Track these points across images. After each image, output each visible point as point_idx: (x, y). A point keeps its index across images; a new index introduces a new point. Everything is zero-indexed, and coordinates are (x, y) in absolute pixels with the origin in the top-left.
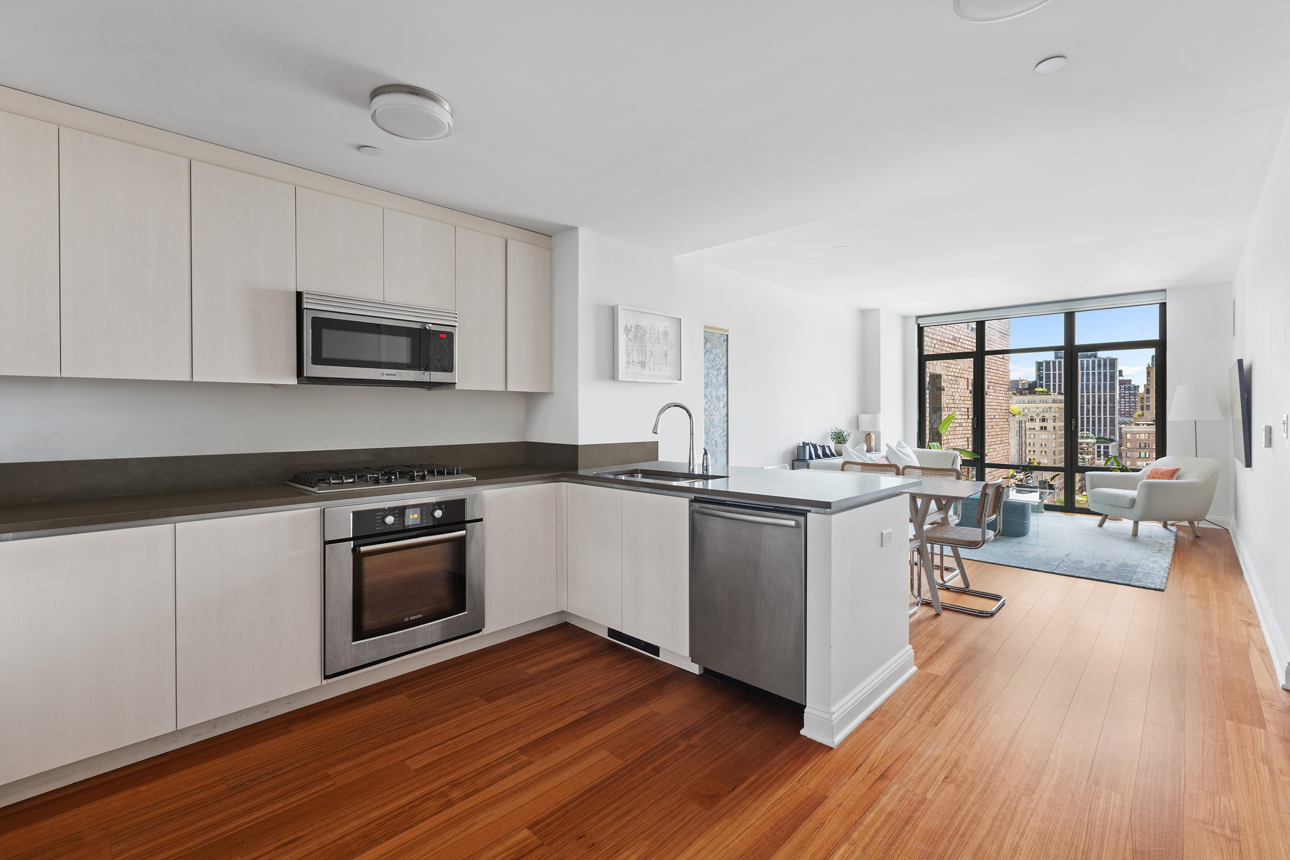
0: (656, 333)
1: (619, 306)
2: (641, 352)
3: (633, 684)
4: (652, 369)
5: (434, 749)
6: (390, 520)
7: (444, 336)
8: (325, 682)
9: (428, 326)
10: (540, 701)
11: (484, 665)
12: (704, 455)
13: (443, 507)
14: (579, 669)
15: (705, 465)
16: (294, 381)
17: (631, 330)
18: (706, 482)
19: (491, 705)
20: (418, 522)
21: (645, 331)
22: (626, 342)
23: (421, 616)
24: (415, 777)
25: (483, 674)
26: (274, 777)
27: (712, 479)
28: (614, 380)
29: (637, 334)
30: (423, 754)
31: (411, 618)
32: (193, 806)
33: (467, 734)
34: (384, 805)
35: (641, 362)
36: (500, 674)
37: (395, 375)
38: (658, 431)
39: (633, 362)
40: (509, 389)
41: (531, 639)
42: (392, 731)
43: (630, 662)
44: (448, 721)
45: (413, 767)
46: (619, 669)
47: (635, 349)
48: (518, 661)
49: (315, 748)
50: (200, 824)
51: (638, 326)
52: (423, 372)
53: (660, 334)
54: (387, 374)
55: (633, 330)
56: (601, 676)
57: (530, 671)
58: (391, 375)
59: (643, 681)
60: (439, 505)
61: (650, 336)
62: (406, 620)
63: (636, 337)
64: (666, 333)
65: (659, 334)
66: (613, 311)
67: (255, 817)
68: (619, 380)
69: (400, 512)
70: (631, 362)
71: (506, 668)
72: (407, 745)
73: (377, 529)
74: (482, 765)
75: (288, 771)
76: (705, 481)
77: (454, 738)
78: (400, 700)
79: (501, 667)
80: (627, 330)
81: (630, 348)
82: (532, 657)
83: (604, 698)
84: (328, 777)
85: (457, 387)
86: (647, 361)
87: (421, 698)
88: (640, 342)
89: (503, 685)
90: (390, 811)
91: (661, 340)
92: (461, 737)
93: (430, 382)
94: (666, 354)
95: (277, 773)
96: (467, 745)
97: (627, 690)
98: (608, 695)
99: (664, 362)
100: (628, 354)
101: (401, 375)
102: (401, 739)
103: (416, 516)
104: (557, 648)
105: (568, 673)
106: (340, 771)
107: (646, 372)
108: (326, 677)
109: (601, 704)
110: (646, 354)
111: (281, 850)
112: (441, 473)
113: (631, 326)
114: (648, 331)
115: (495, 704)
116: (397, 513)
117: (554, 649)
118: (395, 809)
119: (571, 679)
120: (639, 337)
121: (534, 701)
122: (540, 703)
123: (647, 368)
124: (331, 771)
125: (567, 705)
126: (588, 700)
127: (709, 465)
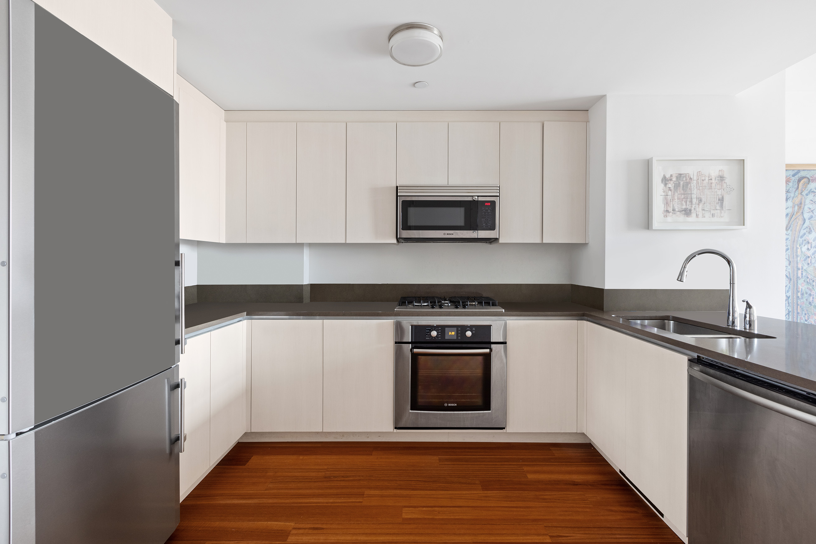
0: (707, 179)
1: (653, 158)
2: (684, 199)
3: (615, 534)
4: (700, 215)
5: (424, 509)
6: (434, 333)
7: (489, 204)
8: (395, 430)
9: (475, 198)
10: (520, 507)
11: (501, 457)
12: (746, 309)
13: (474, 329)
14: (573, 493)
15: (748, 319)
16: (395, 241)
17: (671, 180)
18: (750, 341)
19: (483, 492)
20: (455, 338)
21: (691, 179)
22: (664, 192)
23: (456, 405)
24: (400, 524)
25: (496, 463)
26: (343, 480)
27: (757, 338)
28: (648, 229)
29: (679, 183)
30: (416, 509)
31: (449, 405)
32: (307, 479)
33: (451, 509)
34: (370, 534)
35: (685, 210)
36: (507, 468)
37: (453, 234)
38: (684, 279)
39: (674, 210)
40: (544, 242)
41: (551, 448)
42: (414, 481)
43: (628, 509)
44: (448, 490)
45: (405, 516)
46: (612, 511)
47: (676, 198)
48: (528, 463)
49: (372, 472)
50: (301, 491)
51: (680, 175)
52: (473, 231)
53: (713, 179)
54: (447, 234)
55: (674, 179)
56: (588, 510)
57: (530, 476)
58: (450, 234)
59: (630, 536)
60: (471, 328)
61: (698, 183)
62: (446, 405)
63: (677, 186)
64: (721, 178)
65: (711, 179)
66: (648, 165)
67: (319, 501)
68: (653, 229)
69: (442, 329)
70: (670, 209)
71: (515, 466)
72: (413, 496)
73: (427, 338)
74: (441, 541)
75: (351, 480)
76: (748, 339)
77: (441, 507)
78: (432, 460)
79: (512, 463)
80: (665, 180)
81: (669, 198)
82: (540, 465)
83: (577, 534)
84: (362, 495)
85: (501, 241)
86: (693, 208)
87: (445, 464)
88: (683, 190)
89: (503, 479)
90: (370, 541)
91: (713, 185)
92: (445, 509)
93: (478, 238)
94: (721, 200)
95: (346, 479)
96: (445, 518)
97: (606, 538)
98: (582, 534)
99: (718, 207)
100: (667, 203)
101: (457, 234)
102: (413, 490)
103: (453, 333)
104: (566, 465)
105: (560, 493)
106: (370, 495)
107: (689, 219)
108: (396, 428)
109: (570, 539)
110: (691, 202)
111: (310, 531)
112: (488, 304)
113: (671, 176)
114: (695, 178)
115: (487, 493)
116: (440, 330)
117: (563, 465)
118: (373, 541)
119: (559, 500)
120: (681, 186)
121: (515, 506)
122: (518, 509)
123: (694, 215)
124: (367, 492)
125: (539, 523)
126: (560, 529)
127: (754, 321)
